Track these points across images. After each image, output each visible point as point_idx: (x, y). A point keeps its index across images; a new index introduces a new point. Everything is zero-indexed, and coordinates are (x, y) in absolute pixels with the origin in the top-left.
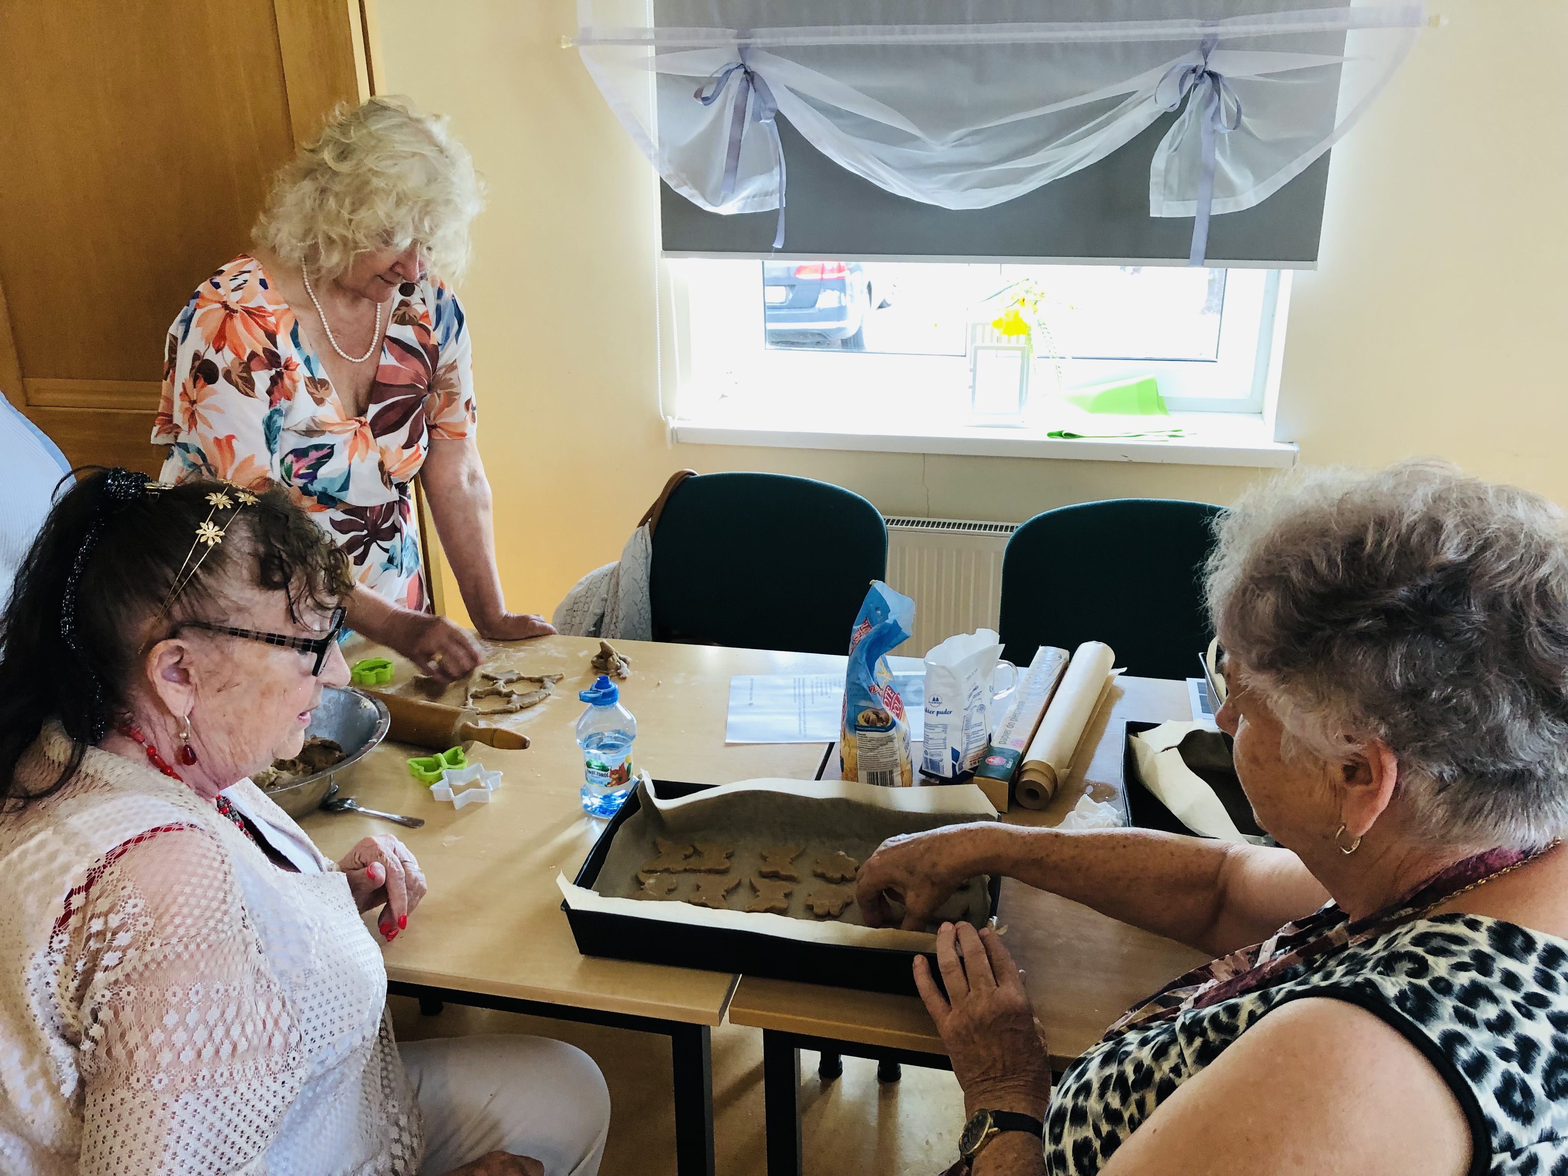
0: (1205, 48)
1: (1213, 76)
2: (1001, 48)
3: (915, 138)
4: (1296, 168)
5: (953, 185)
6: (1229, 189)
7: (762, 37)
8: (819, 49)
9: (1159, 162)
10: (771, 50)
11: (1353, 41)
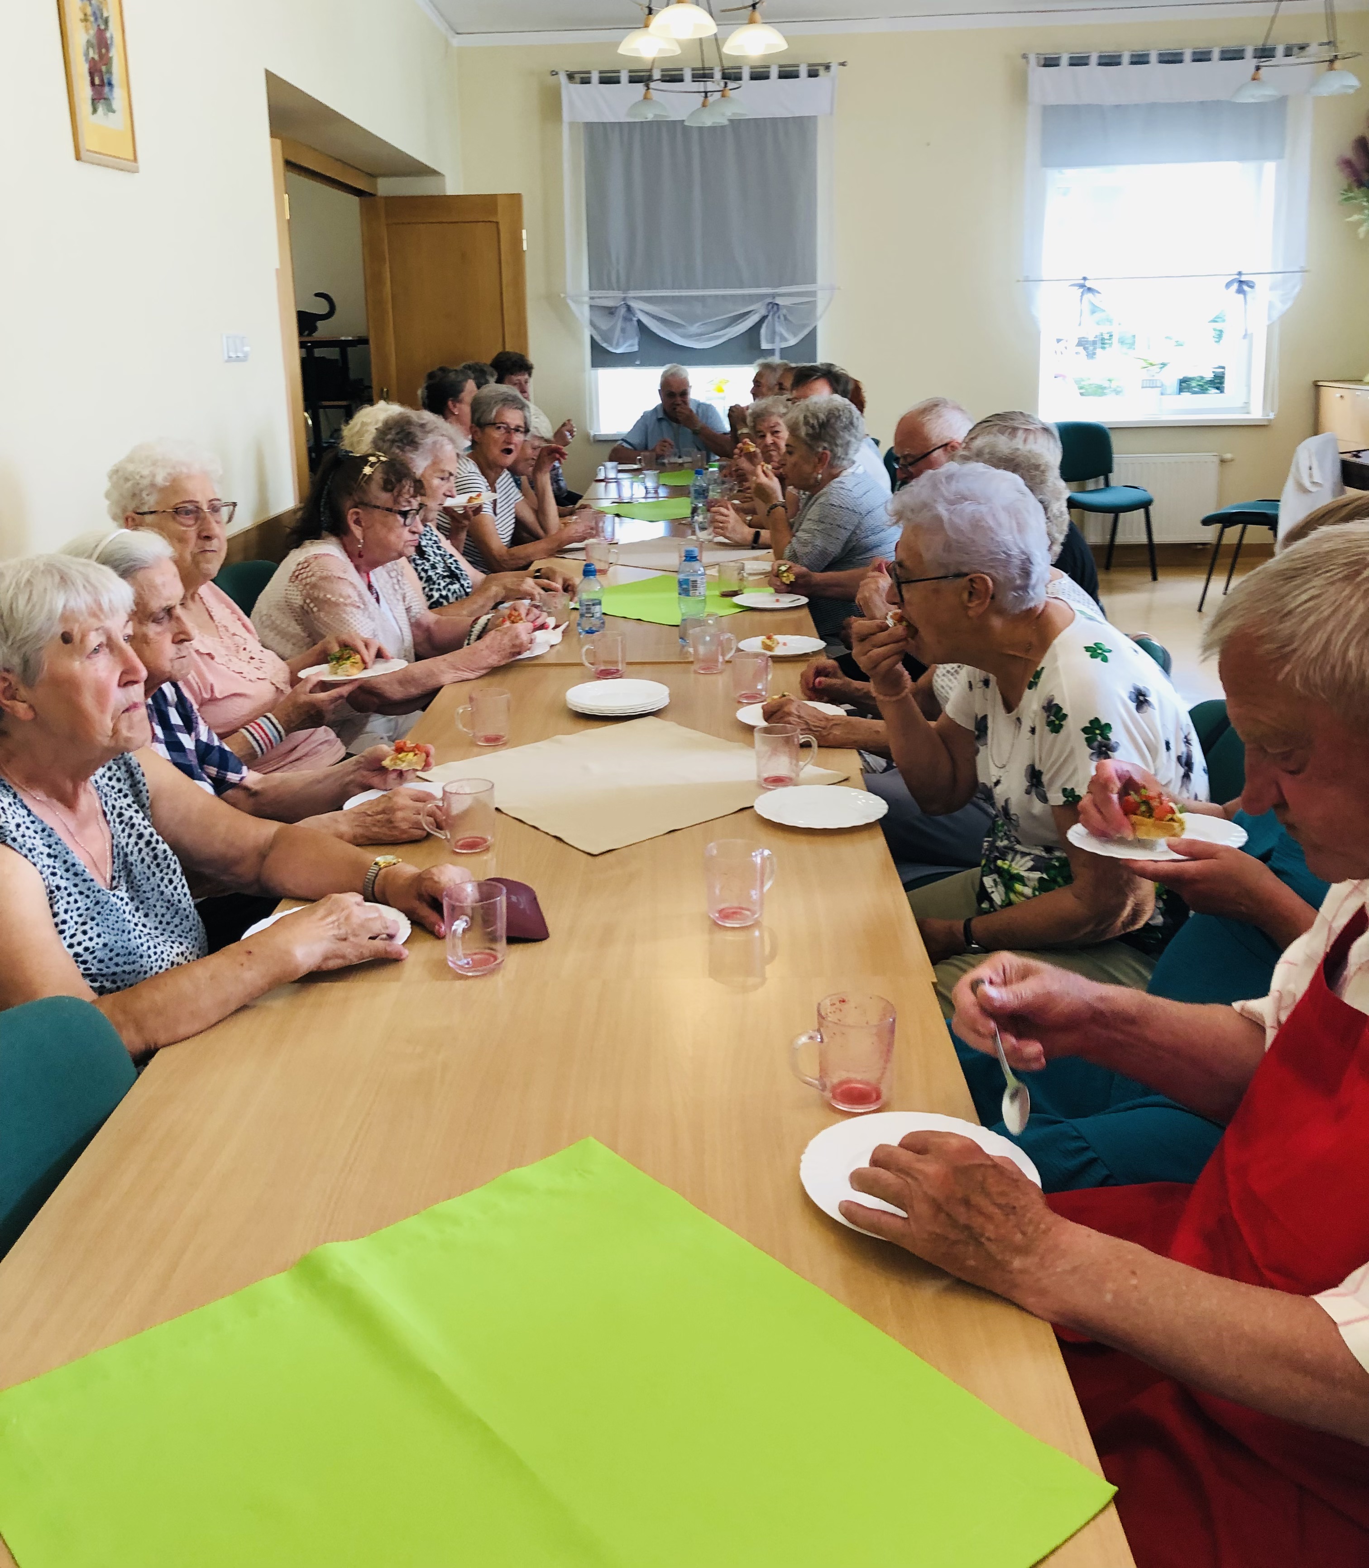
0: (774, 296)
1: (777, 304)
2: (710, 296)
3: (683, 326)
4: (806, 332)
5: (696, 340)
6: (786, 340)
7: (632, 294)
8: (651, 297)
9: (763, 331)
10: (634, 298)
11: (820, 294)
